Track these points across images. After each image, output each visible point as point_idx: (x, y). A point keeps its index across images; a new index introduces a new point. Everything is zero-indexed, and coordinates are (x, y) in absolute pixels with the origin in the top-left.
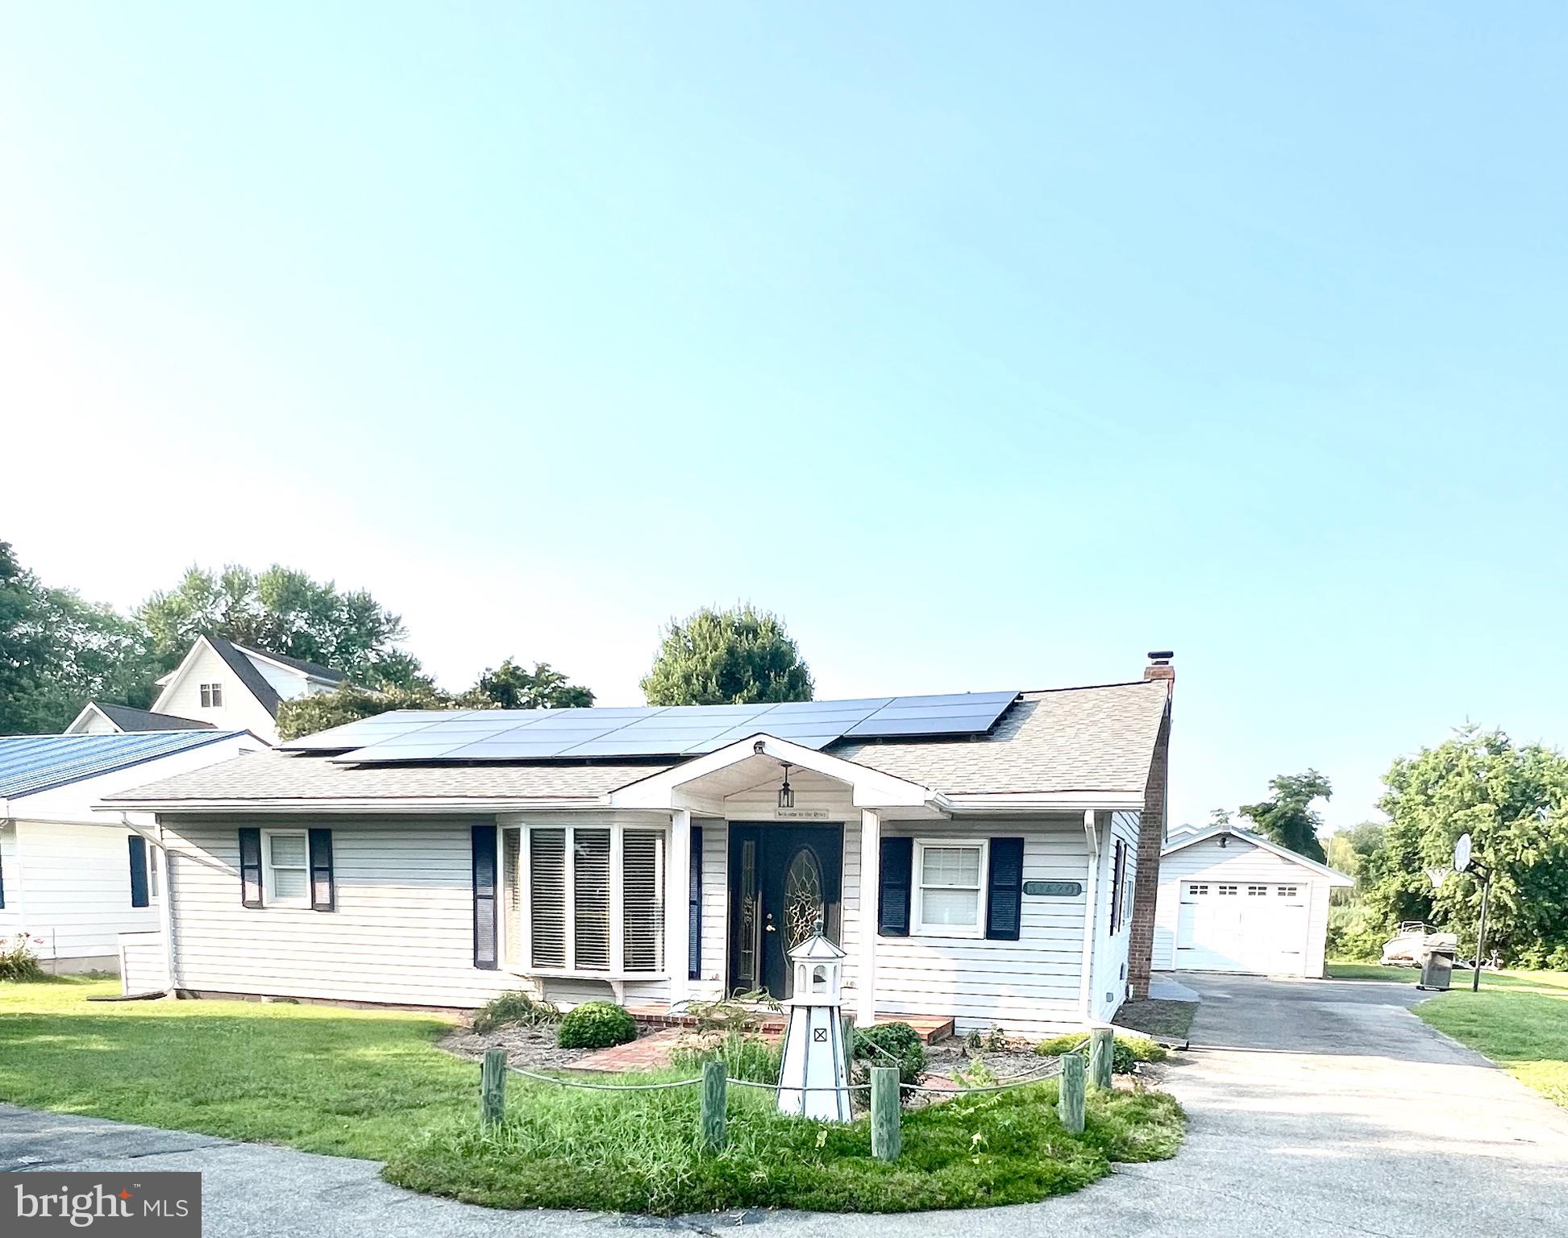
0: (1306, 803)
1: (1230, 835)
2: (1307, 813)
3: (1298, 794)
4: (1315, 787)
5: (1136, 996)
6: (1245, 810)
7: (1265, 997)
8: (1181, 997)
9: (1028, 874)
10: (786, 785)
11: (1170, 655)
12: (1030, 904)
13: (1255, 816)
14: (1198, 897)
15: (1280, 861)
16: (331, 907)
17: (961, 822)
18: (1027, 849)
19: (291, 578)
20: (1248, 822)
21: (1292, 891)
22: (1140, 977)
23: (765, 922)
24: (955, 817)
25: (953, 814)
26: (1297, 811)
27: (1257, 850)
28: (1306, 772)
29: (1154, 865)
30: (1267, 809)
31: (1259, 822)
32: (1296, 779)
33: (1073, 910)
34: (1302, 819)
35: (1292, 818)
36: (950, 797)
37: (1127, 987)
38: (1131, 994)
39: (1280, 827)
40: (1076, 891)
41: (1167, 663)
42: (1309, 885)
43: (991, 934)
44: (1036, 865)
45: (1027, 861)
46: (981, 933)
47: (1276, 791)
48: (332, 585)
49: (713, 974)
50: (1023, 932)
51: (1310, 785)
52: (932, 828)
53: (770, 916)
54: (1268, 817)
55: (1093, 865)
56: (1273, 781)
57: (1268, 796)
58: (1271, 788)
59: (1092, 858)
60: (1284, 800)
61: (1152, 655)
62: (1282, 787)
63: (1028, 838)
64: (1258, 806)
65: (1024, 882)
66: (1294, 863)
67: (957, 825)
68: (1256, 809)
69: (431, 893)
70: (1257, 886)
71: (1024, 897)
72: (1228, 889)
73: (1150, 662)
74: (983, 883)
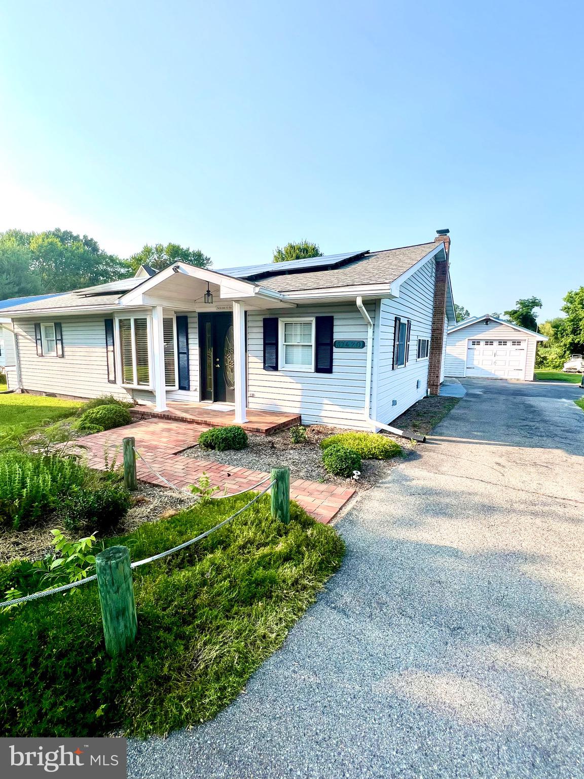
0: (531, 310)
1: (490, 319)
2: (532, 313)
3: (528, 306)
4: (535, 303)
5: (432, 394)
6: (506, 313)
7: (500, 393)
8: (454, 394)
9: (337, 337)
10: (208, 291)
11: (447, 231)
12: (338, 353)
13: (510, 315)
14: (476, 346)
15: (513, 330)
16: (63, 356)
17: (301, 308)
18: (336, 322)
19: (174, 247)
20: (507, 317)
21: (519, 343)
22: (434, 385)
23: (215, 363)
24: (298, 306)
25: (297, 304)
26: (528, 312)
27: (502, 326)
28: (531, 298)
29: (440, 332)
30: (515, 312)
31: (512, 317)
32: (527, 301)
33: (360, 356)
34: (530, 315)
35: (526, 314)
36: (282, 293)
37: (427, 390)
38: (429, 393)
39: (521, 319)
40: (361, 345)
41: (446, 235)
42: (527, 341)
43: (318, 370)
44: (341, 332)
45: (336, 329)
46: (313, 370)
47: (519, 305)
48: (189, 249)
49: (195, 388)
50: (335, 369)
51: (532, 302)
52: (287, 312)
53: (218, 360)
54: (516, 315)
55: (370, 330)
56: (518, 302)
57: (516, 307)
58: (517, 304)
59: (369, 326)
60: (522, 309)
61: (438, 232)
62: (521, 304)
63: (336, 316)
64: (511, 311)
65: (334, 340)
66: (519, 331)
67: (301, 310)
68: (511, 312)
69: (94, 350)
70: (503, 341)
71: (335, 349)
72: (489, 342)
73: (437, 235)
74: (313, 343)
